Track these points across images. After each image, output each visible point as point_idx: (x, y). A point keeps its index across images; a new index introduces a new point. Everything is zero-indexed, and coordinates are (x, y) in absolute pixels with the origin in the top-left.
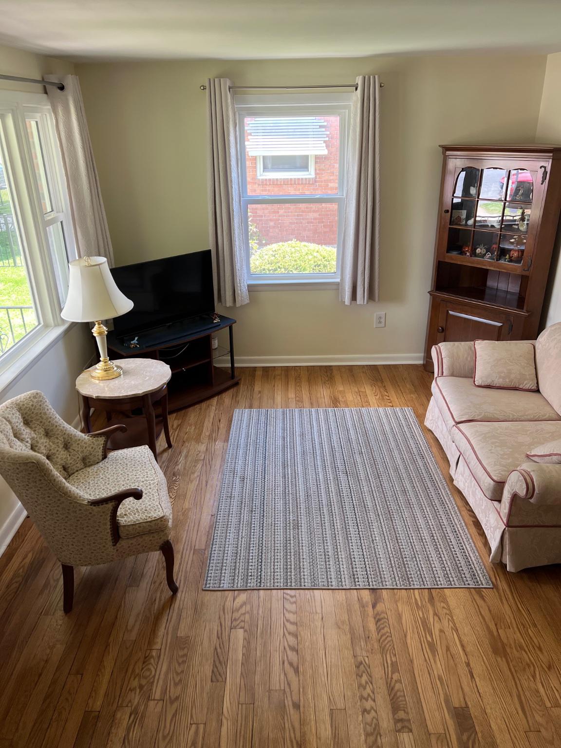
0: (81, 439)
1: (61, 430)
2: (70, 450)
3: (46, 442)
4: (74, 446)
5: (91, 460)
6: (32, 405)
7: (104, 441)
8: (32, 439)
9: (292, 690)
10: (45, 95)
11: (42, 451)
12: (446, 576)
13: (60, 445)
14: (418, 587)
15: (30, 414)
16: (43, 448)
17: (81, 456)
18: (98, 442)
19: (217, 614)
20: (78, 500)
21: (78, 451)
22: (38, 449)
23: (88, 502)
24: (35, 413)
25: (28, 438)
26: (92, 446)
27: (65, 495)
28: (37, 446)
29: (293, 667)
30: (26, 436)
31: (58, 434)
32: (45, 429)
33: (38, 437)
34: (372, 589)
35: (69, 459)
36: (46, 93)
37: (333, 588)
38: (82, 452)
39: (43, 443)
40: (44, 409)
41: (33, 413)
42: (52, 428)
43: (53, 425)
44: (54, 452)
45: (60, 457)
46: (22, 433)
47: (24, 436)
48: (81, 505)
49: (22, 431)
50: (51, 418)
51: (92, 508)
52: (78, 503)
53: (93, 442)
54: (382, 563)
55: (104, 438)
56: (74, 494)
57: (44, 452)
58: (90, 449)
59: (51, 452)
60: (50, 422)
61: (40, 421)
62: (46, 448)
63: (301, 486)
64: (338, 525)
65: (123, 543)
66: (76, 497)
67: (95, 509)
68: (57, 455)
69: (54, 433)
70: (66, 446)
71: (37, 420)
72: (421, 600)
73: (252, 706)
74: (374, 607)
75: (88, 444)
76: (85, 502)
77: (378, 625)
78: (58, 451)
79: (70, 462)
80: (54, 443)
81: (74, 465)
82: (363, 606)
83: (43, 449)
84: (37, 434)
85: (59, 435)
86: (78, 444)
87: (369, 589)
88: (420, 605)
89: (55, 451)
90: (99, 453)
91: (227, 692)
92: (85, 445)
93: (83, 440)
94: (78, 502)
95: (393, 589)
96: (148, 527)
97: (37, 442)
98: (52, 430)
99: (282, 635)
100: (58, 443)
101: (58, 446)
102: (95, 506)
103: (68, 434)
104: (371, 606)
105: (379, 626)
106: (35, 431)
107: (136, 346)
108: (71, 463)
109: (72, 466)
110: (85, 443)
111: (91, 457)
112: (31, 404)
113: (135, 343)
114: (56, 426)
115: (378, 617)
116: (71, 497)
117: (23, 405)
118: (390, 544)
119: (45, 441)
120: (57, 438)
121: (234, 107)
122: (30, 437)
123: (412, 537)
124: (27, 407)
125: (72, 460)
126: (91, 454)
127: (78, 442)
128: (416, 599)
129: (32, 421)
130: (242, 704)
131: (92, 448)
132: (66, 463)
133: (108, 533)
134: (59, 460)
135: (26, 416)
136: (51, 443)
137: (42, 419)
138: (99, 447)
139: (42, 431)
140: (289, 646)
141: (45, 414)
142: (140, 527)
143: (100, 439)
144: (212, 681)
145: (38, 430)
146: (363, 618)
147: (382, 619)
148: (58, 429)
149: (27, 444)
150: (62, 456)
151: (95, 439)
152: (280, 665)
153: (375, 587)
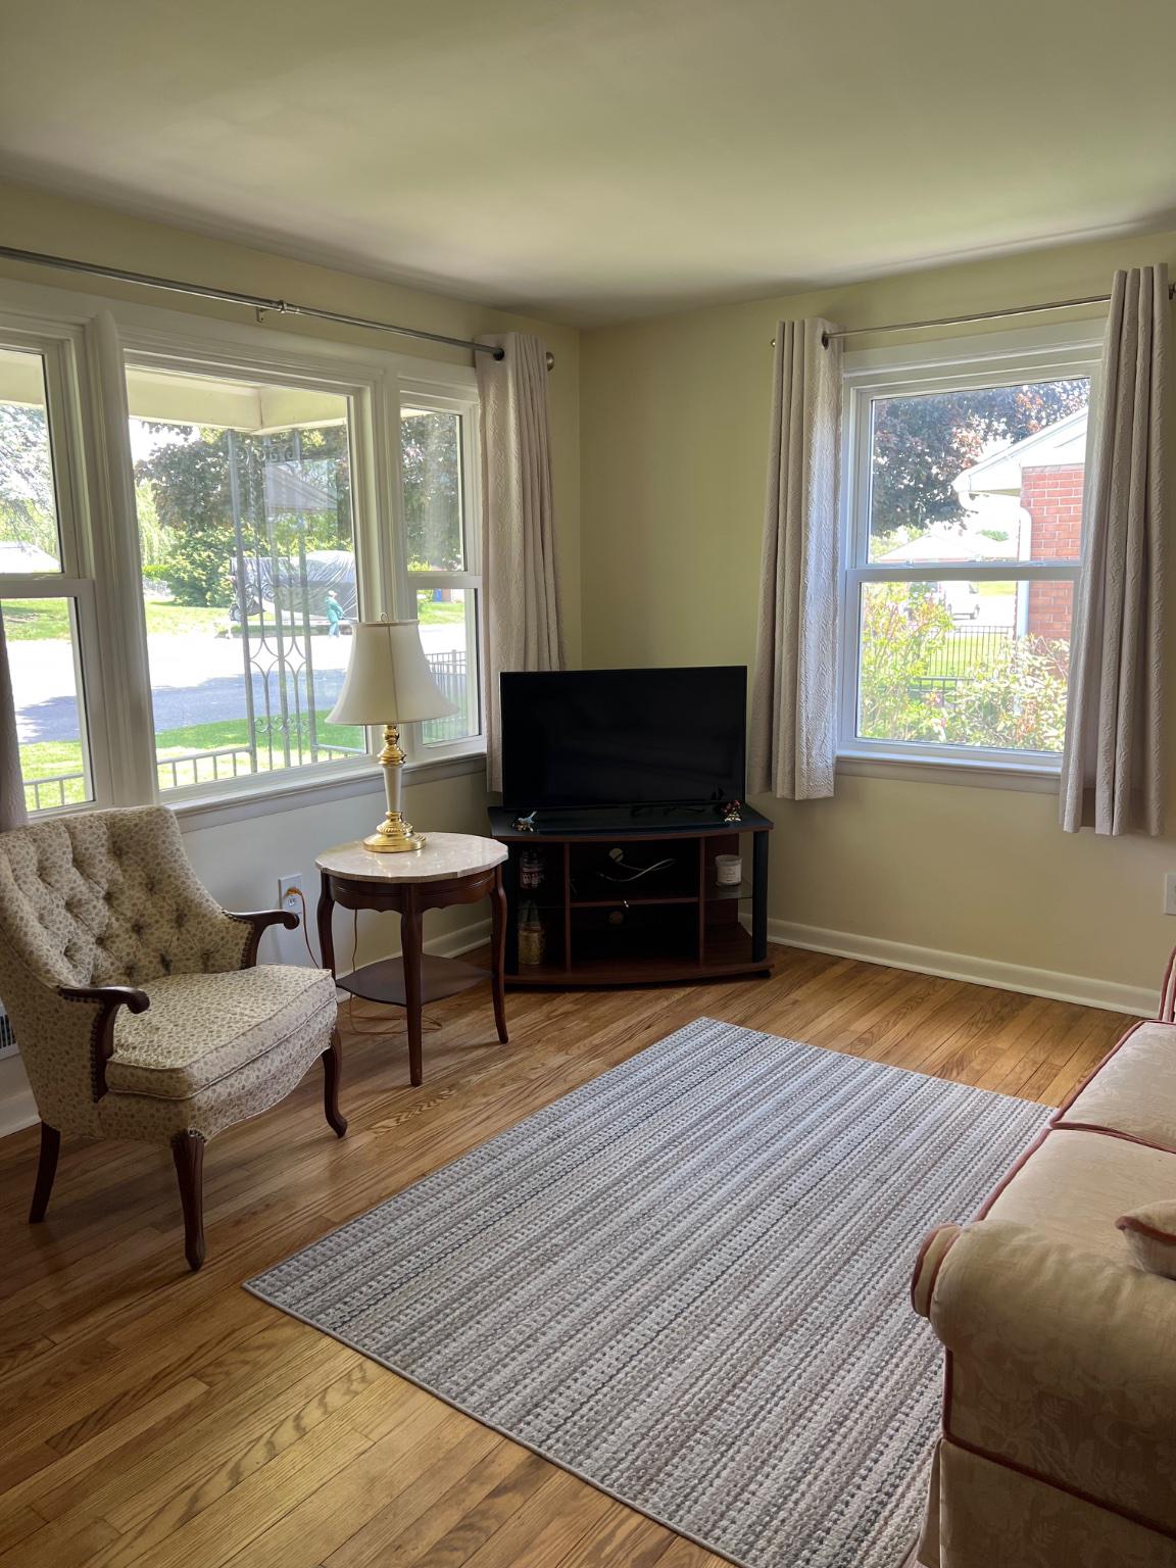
0: (209, 915)
1: (176, 886)
2: (182, 929)
3: (138, 898)
4: (191, 925)
5: (217, 964)
6: (136, 825)
7: (249, 933)
8: (113, 882)
9: (134, 1544)
10: (471, 370)
11: (125, 912)
12: (755, 1531)
13: (165, 913)
14: (651, 1512)
15: (125, 840)
16: (127, 905)
17: (197, 947)
18: (237, 932)
19: (209, 1337)
20: (40, 975)
21: (194, 935)
22: (118, 905)
23: (58, 987)
24: (136, 839)
25: (102, 877)
26: (224, 934)
27: (20, 956)
28: (117, 899)
29: (190, 1508)
30: (100, 873)
31: (167, 892)
32: (148, 876)
33: (127, 884)
34: (539, 1455)
35: (175, 943)
36: (474, 365)
37: (462, 1406)
38: (202, 940)
39: (131, 897)
40: (156, 837)
41: (131, 838)
42: (160, 876)
43: (162, 872)
44: (149, 921)
45: (157, 934)
46: (93, 865)
47: (95, 871)
48: (43, 986)
49: (97, 861)
50: (163, 858)
51: (60, 1001)
52: (38, 981)
53: (227, 928)
54: (633, 1415)
55: (249, 926)
56: (37, 962)
57: (129, 914)
58: (217, 938)
59: (142, 919)
60: (158, 864)
61: (141, 856)
62: (136, 908)
63: (655, 1192)
64: (636, 1296)
65: (106, 1100)
66: (38, 970)
67: (67, 1006)
68: (153, 930)
69: (162, 886)
70: (180, 919)
71: (136, 853)
72: (621, 1546)
73: (42, 1523)
74: (496, 1493)
75: (216, 930)
76: (51, 985)
77: (452, 1535)
78: (157, 922)
79: (175, 951)
80: (154, 905)
81: (181, 960)
82: (476, 1475)
83: (127, 909)
84: (127, 877)
85: (169, 895)
86: (199, 923)
87: (534, 1452)
88: (602, 1556)
89: (153, 920)
90: (234, 954)
91: (42, 1474)
92: (210, 929)
93: (210, 919)
94: (40, 978)
95: (587, 1483)
96: (144, 1080)
97: (123, 893)
98: (160, 882)
99: (254, 1437)
100: (162, 907)
101: (160, 912)
102: (66, 998)
103: (186, 898)
104: (489, 1488)
105: (452, 1539)
106: (125, 871)
107: (528, 829)
108: (175, 955)
109: (177, 961)
110: (212, 925)
111: (217, 956)
112: (134, 822)
113: (526, 823)
114: (169, 876)
115: (475, 1519)
116: (29, 965)
117: (122, 820)
118: (705, 1385)
119: (138, 895)
120: (164, 898)
121: (839, 377)
122: (110, 878)
123: (783, 1398)
124: (125, 826)
125: (180, 949)
126: (218, 951)
127: (200, 920)
128: (612, 1534)
129: (128, 852)
130: (33, 1509)
131: (223, 938)
132: (167, 952)
133: (84, 1067)
134: (153, 939)
135: (118, 840)
136: (149, 904)
137: (147, 853)
138: (235, 941)
139: (139, 875)
140: (237, 1466)
141: (155, 847)
142: (132, 1075)
143: (243, 926)
144: (47, 1442)
145: (133, 871)
146: (443, 1500)
147: (480, 1529)
148: (171, 883)
149: (97, 888)
150: (161, 935)
151: (234, 923)
152: (177, 1487)
153: (550, 1455)
